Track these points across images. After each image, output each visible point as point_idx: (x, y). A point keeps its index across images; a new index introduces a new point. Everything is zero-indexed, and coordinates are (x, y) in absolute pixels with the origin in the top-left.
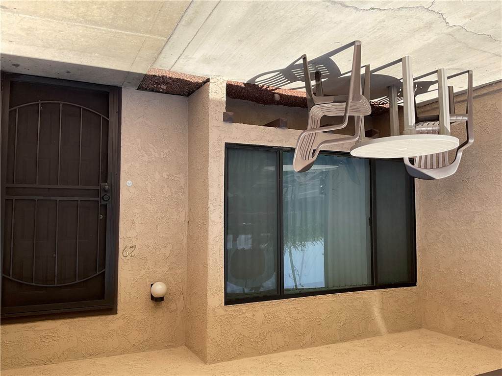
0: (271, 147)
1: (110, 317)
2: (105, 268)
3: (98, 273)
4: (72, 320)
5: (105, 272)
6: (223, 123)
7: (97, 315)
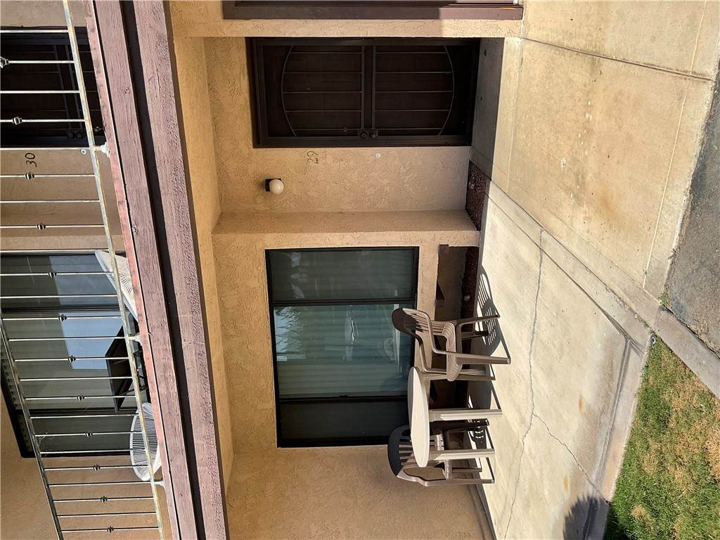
0: (416, 292)
1: (251, 142)
2: (298, 136)
3: (293, 130)
4: (249, 107)
5: (294, 136)
6: (438, 244)
7: (253, 130)
